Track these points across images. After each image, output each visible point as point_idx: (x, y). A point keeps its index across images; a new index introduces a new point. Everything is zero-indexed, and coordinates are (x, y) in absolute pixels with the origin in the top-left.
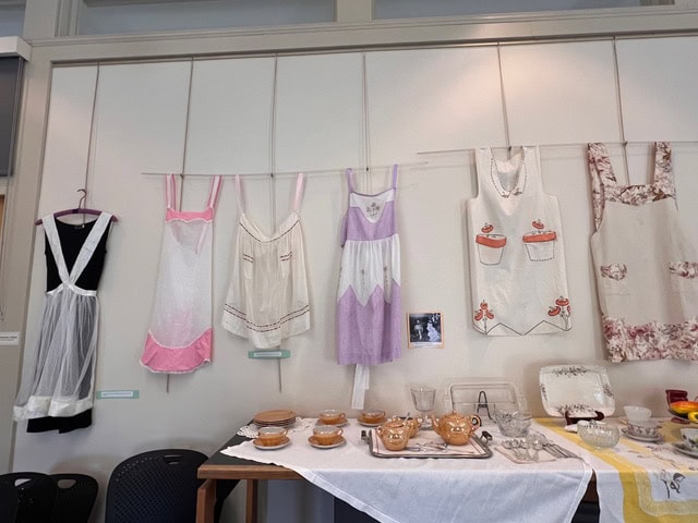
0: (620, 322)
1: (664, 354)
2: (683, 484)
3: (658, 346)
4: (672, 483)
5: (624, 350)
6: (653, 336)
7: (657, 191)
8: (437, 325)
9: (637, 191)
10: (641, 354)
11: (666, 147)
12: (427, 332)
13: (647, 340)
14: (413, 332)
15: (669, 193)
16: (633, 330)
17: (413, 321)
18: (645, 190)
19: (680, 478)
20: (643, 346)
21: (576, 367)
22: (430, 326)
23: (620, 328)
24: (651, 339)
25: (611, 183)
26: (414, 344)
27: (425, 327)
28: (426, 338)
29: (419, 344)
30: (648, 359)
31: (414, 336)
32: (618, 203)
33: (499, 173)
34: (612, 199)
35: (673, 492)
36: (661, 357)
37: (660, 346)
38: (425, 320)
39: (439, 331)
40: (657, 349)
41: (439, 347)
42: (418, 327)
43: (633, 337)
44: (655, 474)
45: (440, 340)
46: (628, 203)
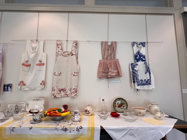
0: (56, 87)
1: (69, 96)
2: (15, 130)
3: (67, 94)
4: (12, 130)
5: (55, 94)
6: (66, 91)
7: (72, 53)
9: (67, 53)
10: (62, 96)
11: (76, 42)
12: (8, 89)
13: (64, 92)
15: (74, 54)
16: (60, 89)
17: (5, 86)
18: (69, 53)
19: (14, 128)
20: (62, 93)
21: (38, 99)
22: (9, 87)
23: (55, 89)
24: (65, 92)
25: (61, 51)
26: (4, 92)
27: (8, 87)
28: (8, 90)
29: (5, 92)
30: (64, 97)
31: (4, 90)
32: (62, 56)
33: (32, 47)
34: (60, 55)
35: (12, 132)
36: (68, 96)
37: (68, 94)
38: (8, 85)
39: (11, 89)
40: (67, 95)
41: (11, 93)
42: (6, 87)
43: (60, 91)
44: (8, 127)
45: (11, 91)
46: (65, 56)
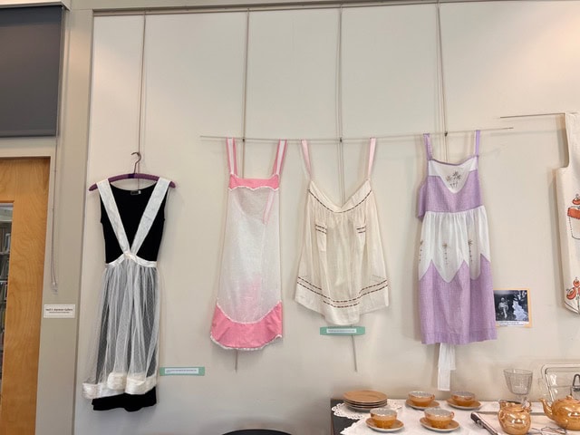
8: (524, 303)
12: (513, 310)
14: (498, 310)
17: (498, 299)
22: (515, 305)
26: (499, 323)
27: (510, 305)
28: (511, 317)
29: (504, 323)
38: (511, 297)
39: (526, 310)
41: (526, 327)
42: (502, 305)
45: (527, 319)
